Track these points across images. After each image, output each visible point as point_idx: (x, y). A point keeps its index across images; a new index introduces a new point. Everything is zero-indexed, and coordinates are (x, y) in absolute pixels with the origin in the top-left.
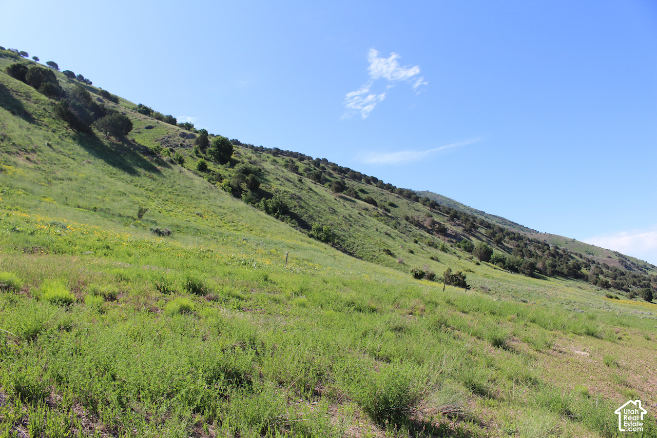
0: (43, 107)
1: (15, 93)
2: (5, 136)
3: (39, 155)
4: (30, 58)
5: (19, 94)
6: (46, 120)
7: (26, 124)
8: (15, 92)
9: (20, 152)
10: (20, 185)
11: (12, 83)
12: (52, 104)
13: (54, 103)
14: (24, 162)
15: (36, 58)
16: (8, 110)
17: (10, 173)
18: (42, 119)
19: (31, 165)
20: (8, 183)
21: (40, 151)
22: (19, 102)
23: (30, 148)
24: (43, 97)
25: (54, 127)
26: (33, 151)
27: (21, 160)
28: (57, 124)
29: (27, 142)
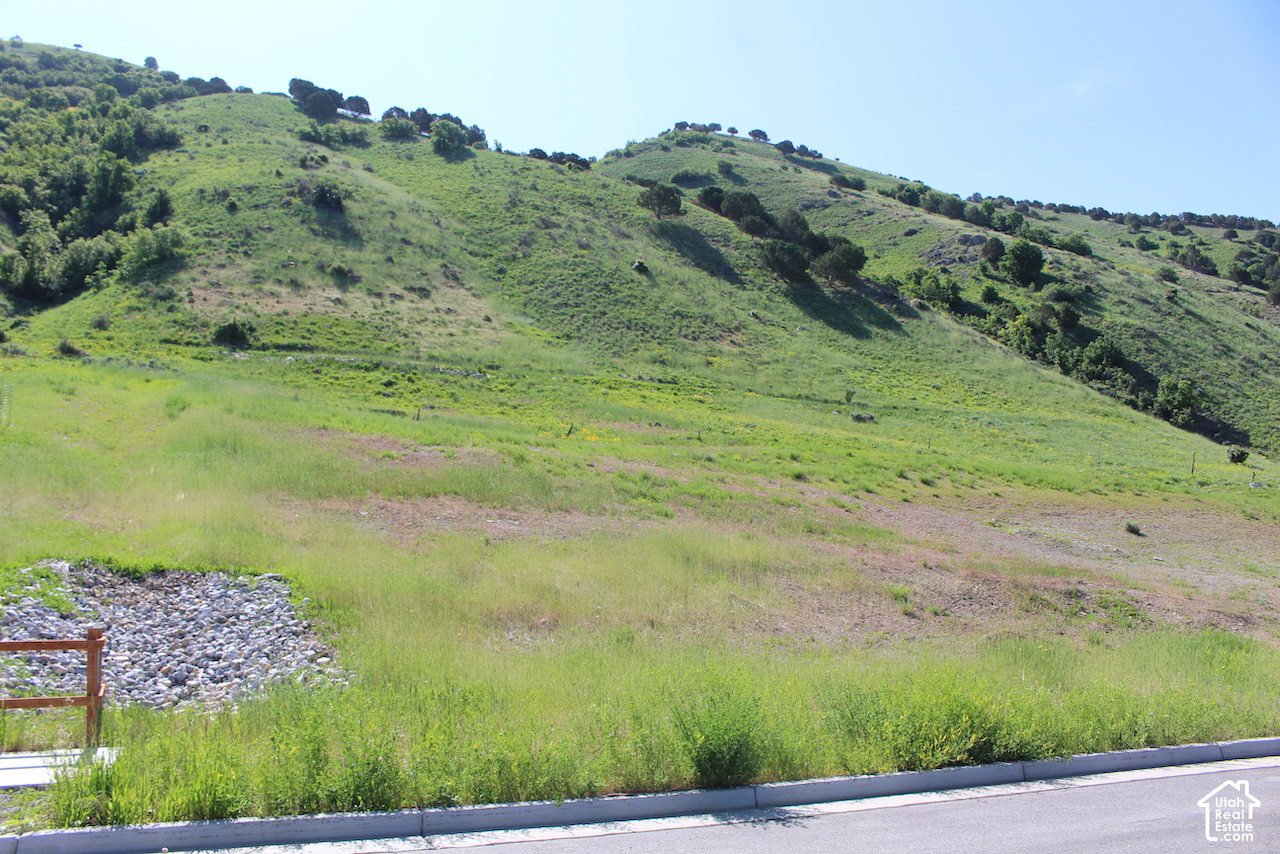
0: (745, 253)
1: (711, 239)
2: (707, 316)
3: (743, 334)
4: (724, 131)
5: (716, 238)
6: (750, 272)
7: (727, 286)
8: (711, 236)
9: (724, 334)
10: (726, 378)
11: (707, 223)
12: (757, 244)
13: (759, 244)
14: (728, 348)
15: (733, 130)
16: (705, 269)
17: (716, 366)
18: (746, 273)
19: (736, 350)
20: (715, 377)
21: (744, 327)
22: (717, 251)
23: (733, 326)
24: (746, 237)
25: (759, 281)
26: (737, 329)
27: (724, 346)
28: (765, 275)
29: (730, 317)
